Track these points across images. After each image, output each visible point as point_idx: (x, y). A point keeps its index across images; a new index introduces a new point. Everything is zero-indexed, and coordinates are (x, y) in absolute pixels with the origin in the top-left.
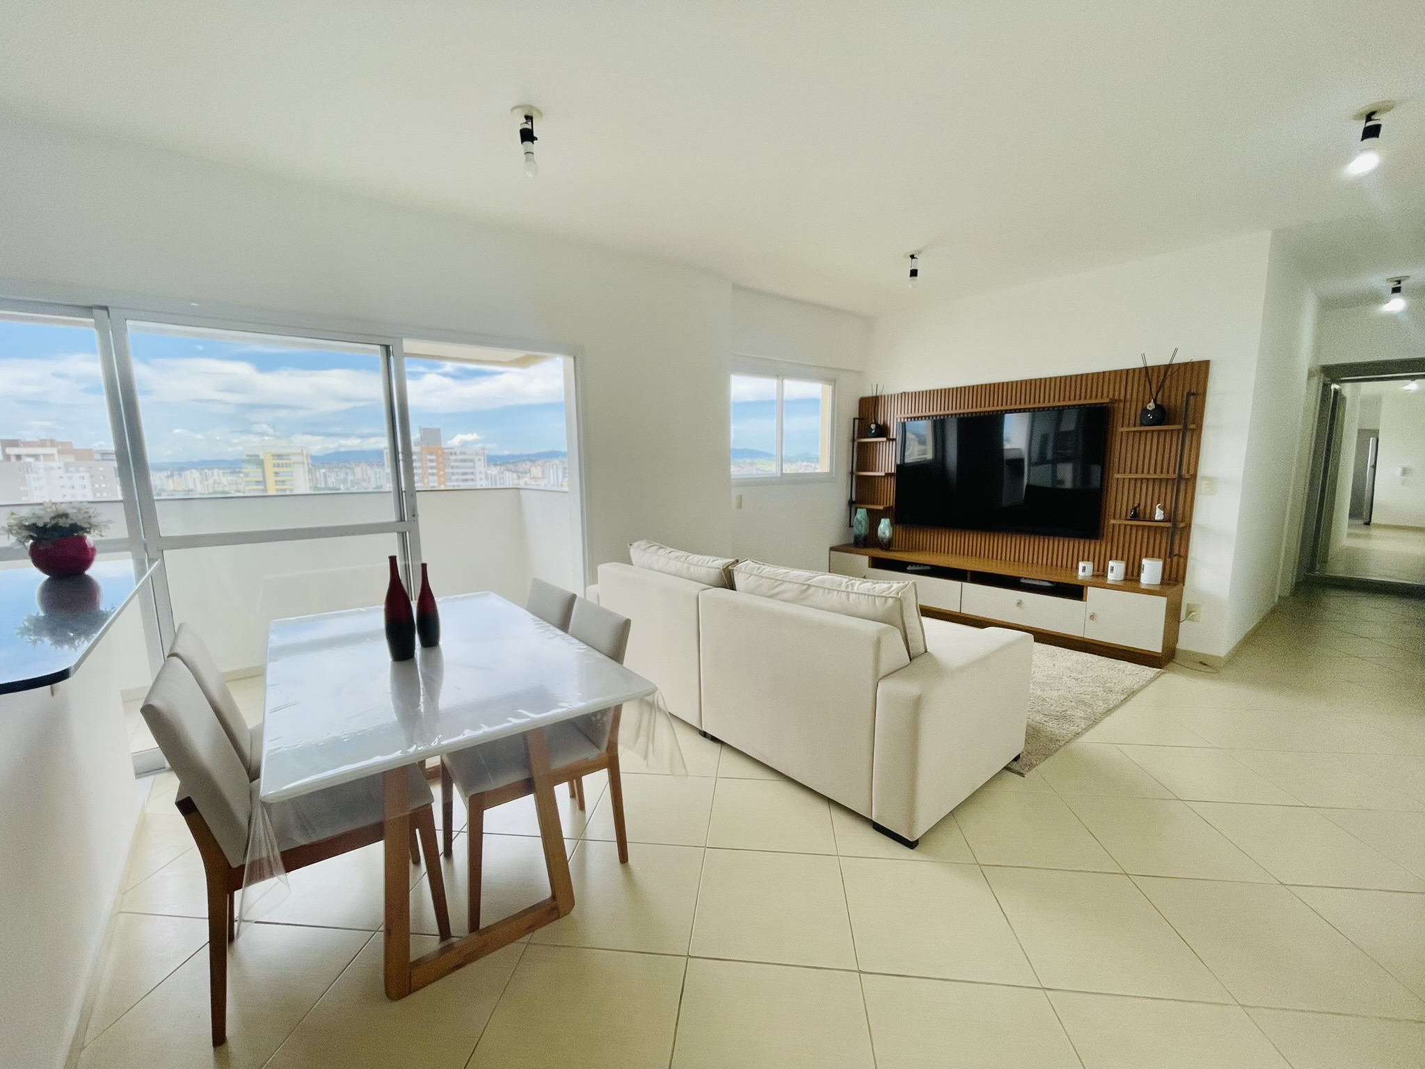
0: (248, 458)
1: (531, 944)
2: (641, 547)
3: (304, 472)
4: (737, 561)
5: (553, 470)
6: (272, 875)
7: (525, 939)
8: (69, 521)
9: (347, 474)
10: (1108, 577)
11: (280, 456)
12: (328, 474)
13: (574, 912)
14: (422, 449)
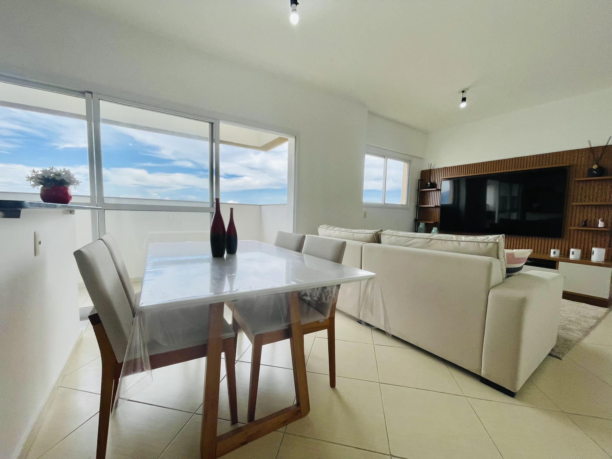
1: (286, 433)
2: (324, 227)
4: (382, 231)
6: (143, 370)
7: (282, 429)
8: (61, 178)
10: (570, 257)
13: (309, 415)
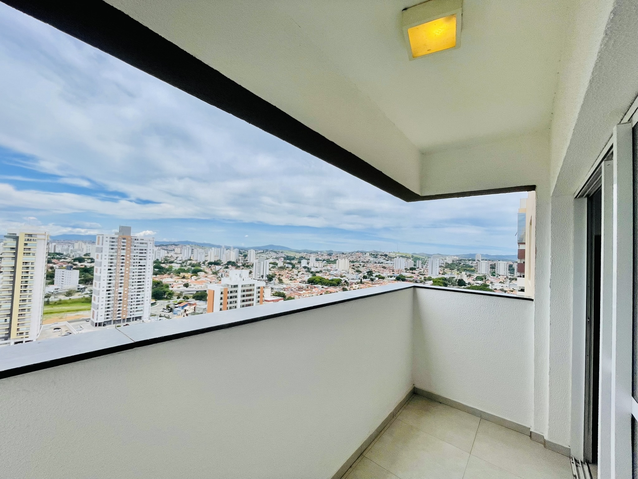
0: (9, 235)
3: (44, 244)
5: (187, 249)
9: (69, 246)
11: (30, 235)
12: (57, 246)
14: (119, 236)
